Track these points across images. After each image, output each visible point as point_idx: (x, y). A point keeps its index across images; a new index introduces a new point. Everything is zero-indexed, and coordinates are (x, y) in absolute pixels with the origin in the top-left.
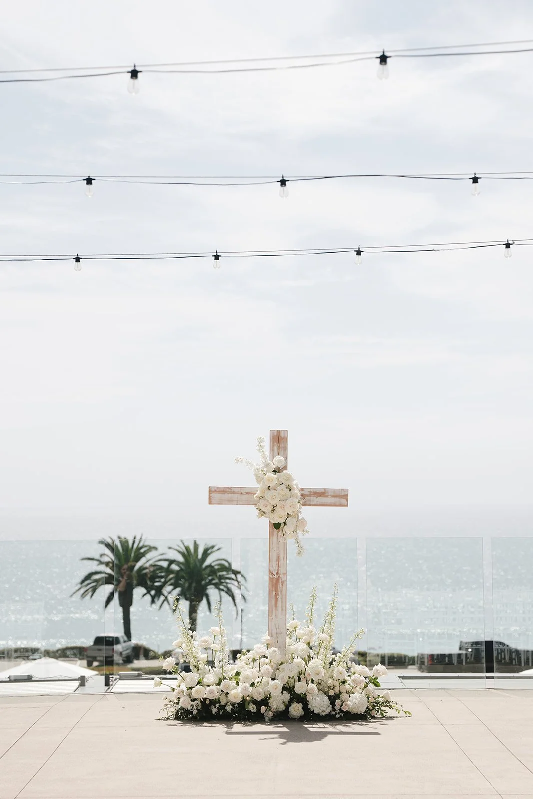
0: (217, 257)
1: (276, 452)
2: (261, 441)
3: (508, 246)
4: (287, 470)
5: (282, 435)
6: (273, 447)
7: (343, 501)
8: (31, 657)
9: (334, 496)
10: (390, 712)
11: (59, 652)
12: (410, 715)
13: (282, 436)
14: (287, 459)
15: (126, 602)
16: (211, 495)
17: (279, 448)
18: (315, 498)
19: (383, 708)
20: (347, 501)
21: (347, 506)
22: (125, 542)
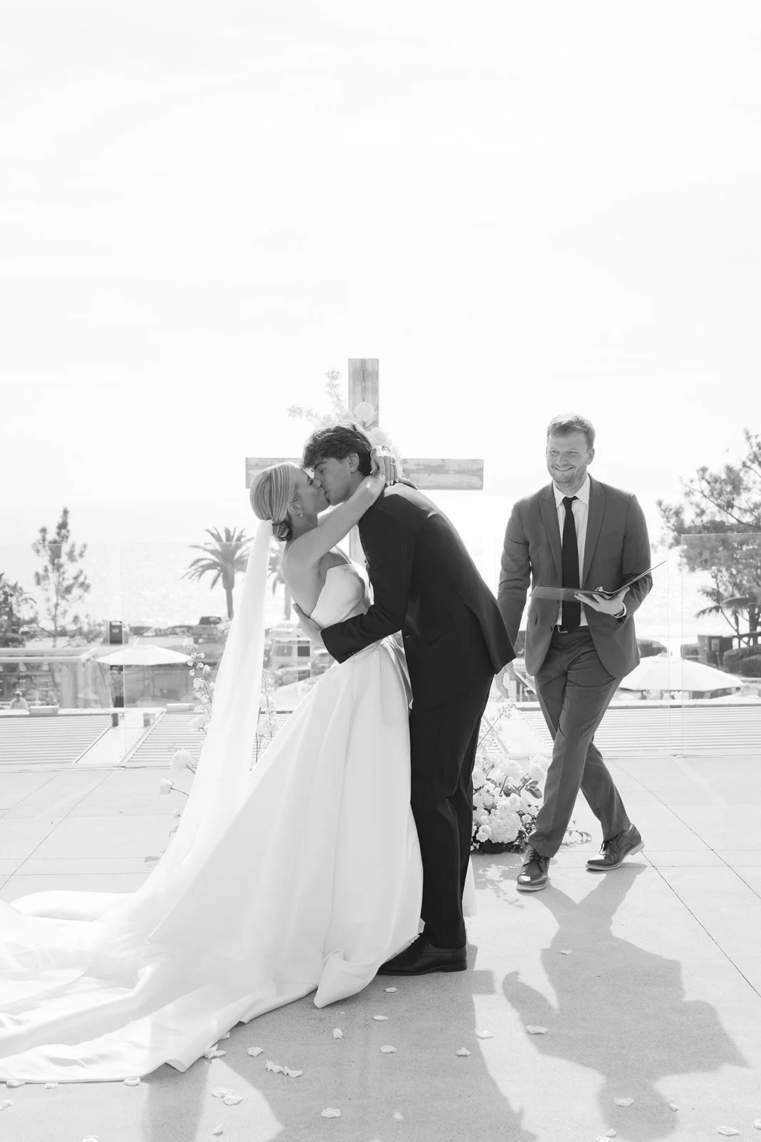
1: (359, 396)
2: (333, 375)
4: (378, 426)
5: (369, 367)
6: (354, 389)
7: (475, 480)
8: (145, 634)
9: (460, 472)
11: (170, 630)
12: (589, 838)
13: (370, 369)
14: (378, 409)
15: (229, 585)
16: (250, 472)
17: (364, 389)
18: (426, 475)
20: (482, 479)
21: (481, 488)
22: (227, 532)
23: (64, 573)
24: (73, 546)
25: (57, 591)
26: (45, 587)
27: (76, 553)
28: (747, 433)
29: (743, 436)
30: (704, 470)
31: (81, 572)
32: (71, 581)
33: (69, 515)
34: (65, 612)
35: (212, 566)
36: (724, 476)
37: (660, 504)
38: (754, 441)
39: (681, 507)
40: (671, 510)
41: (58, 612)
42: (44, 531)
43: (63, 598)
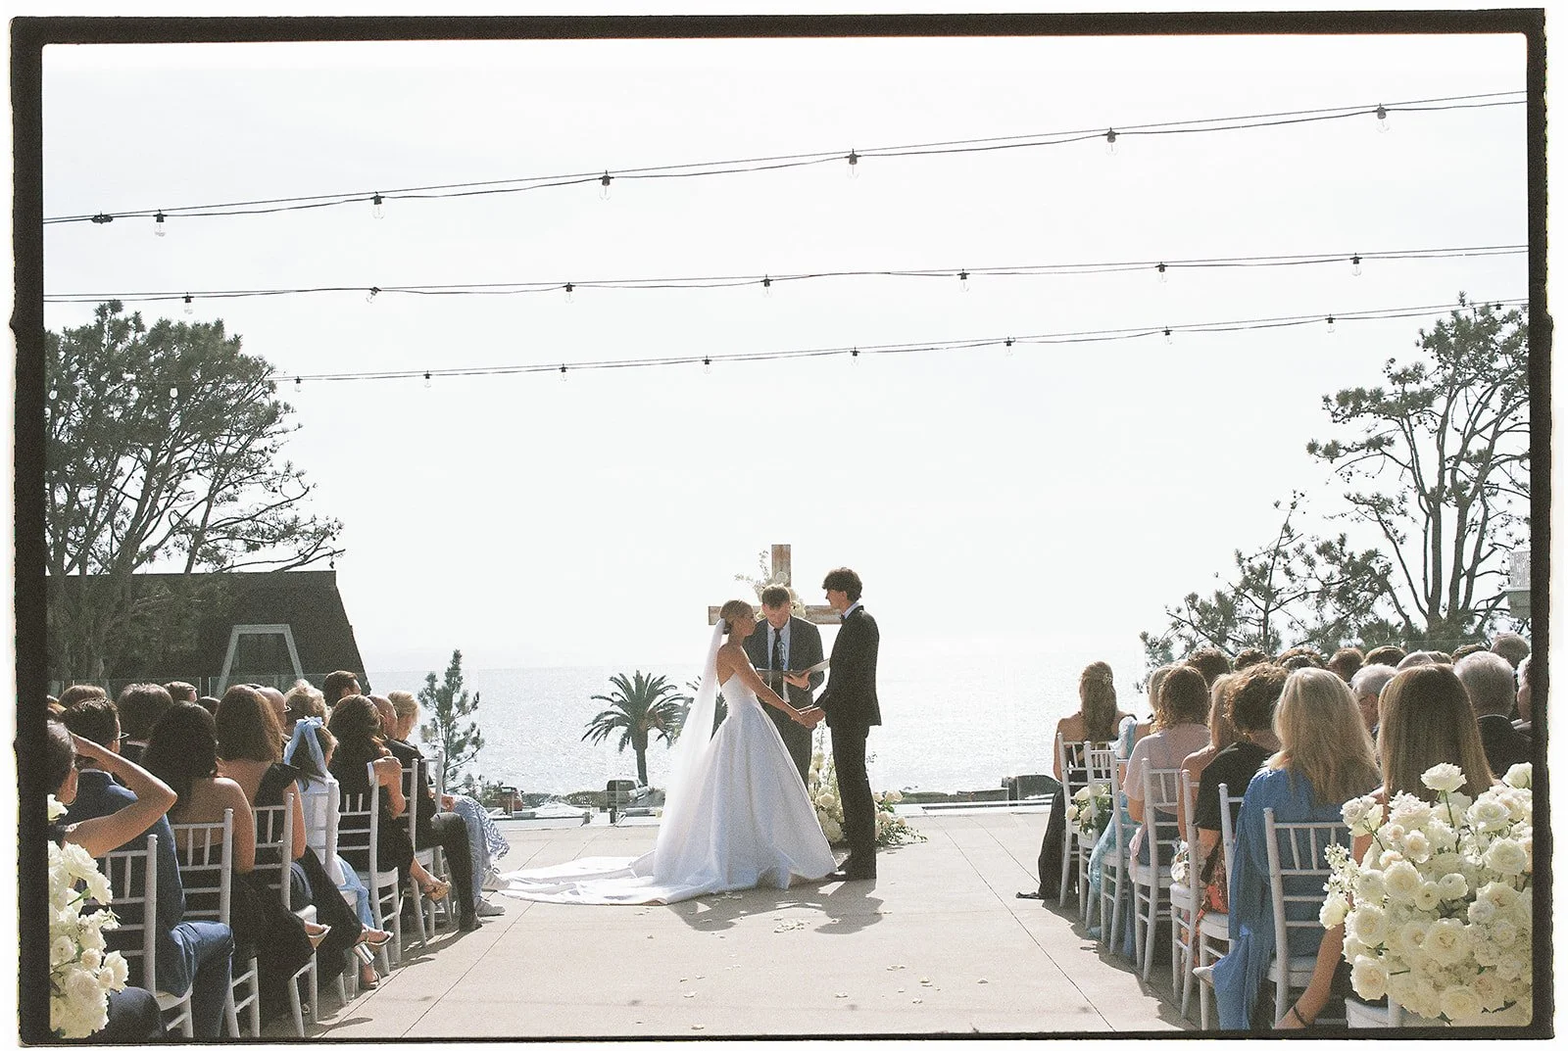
0: (707, 362)
1: (778, 568)
2: (762, 555)
3: (1009, 343)
5: (785, 549)
6: (776, 564)
10: (905, 838)
12: (926, 841)
13: (785, 551)
14: (791, 576)
15: (641, 746)
17: (782, 564)
19: (897, 834)
22: (638, 679)
23: (454, 727)
24: (465, 696)
25: (446, 749)
26: (434, 744)
27: (470, 701)
28: (1239, 555)
29: (1234, 558)
30: (1193, 597)
31: (474, 726)
32: (462, 737)
33: (462, 660)
34: (455, 773)
35: (621, 720)
36: (1214, 603)
37: (1144, 637)
38: (1246, 564)
39: (1168, 640)
40: (1157, 644)
41: (448, 773)
42: (432, 678)
43: (453, 756)
